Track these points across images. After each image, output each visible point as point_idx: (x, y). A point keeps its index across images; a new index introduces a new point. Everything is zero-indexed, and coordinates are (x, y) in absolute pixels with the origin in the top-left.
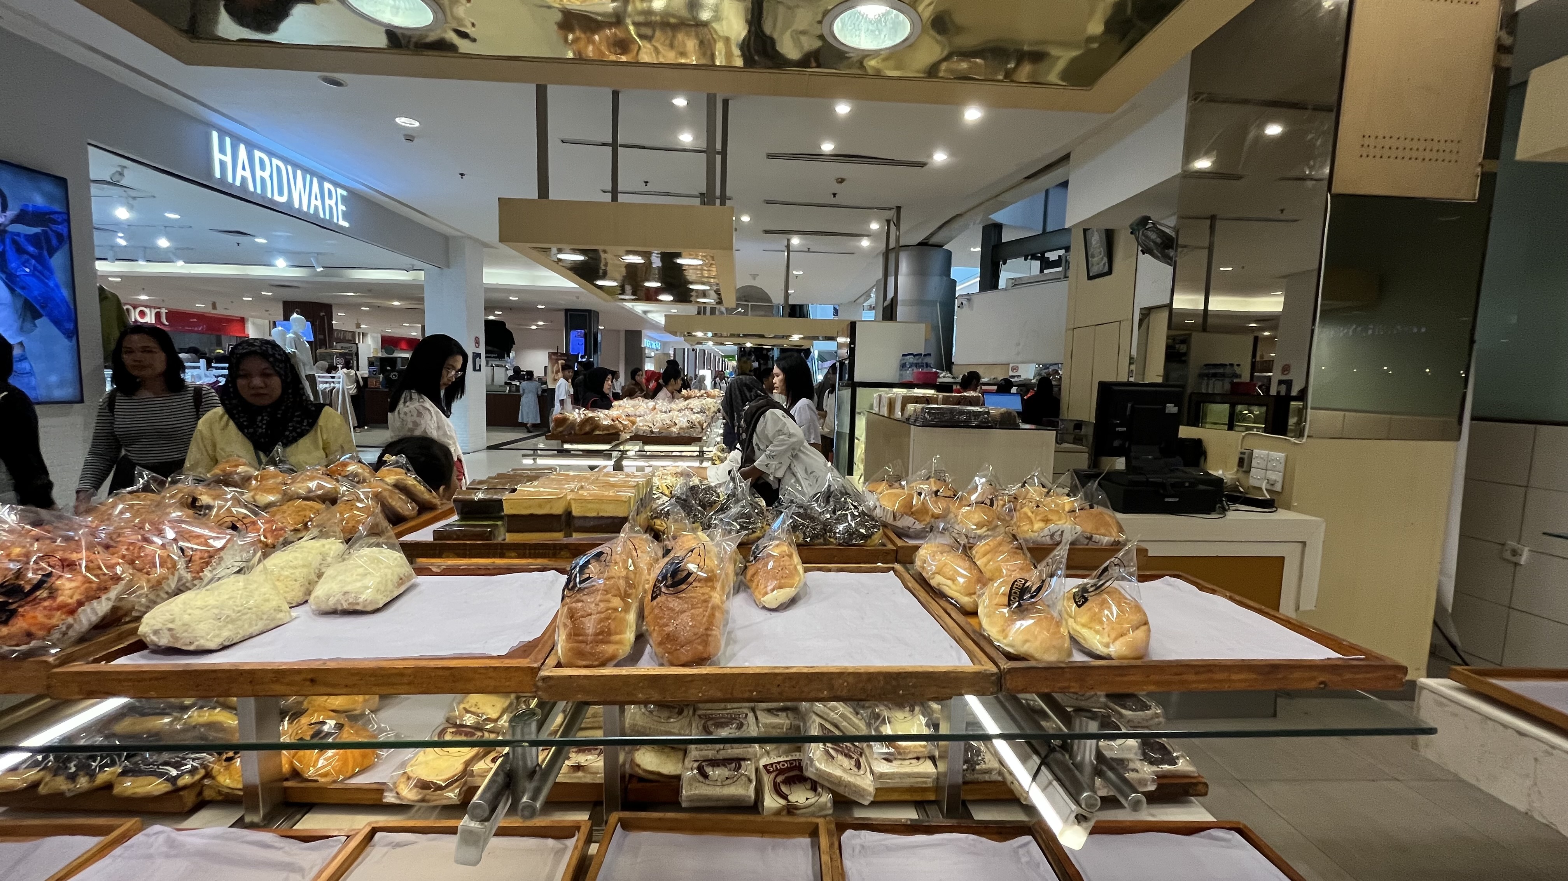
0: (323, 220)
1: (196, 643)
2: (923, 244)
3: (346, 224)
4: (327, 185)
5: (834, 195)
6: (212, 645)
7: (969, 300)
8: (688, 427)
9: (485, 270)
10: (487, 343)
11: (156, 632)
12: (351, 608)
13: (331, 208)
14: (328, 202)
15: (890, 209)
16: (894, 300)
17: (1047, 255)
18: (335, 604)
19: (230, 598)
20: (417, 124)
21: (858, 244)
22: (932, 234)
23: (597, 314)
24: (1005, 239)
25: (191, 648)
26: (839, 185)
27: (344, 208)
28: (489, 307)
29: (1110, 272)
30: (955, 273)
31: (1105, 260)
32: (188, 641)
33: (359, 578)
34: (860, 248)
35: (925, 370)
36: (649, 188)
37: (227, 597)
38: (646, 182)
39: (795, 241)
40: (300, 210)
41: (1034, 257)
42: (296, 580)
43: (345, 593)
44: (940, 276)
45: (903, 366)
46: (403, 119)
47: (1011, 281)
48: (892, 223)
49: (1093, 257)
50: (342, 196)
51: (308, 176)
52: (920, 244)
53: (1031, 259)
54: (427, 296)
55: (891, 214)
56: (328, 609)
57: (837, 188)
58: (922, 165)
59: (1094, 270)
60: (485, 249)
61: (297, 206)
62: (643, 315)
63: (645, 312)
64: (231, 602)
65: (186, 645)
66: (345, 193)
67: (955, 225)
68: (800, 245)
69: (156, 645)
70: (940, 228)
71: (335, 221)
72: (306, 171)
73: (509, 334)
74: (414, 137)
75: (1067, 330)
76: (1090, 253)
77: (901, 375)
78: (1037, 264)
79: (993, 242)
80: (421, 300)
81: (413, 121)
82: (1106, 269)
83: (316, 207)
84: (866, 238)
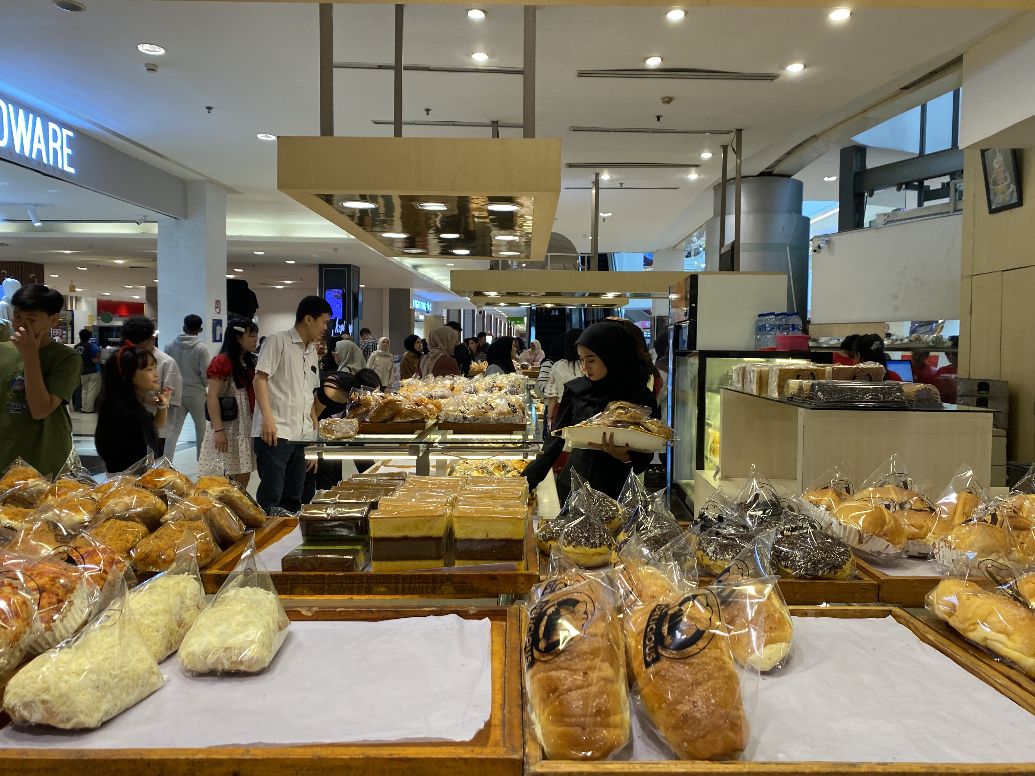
0: (47, 166)
1: (75, 720)
2: (766, 174)
3: (72, 170)
4: (52, 126)
5: (659, 118)
6: (91, 722)
7: (828, 242)
8: (509, 412)
9: (228, 220)
10: (229, 308)
11: (27, 705)
12: (234, 668)
13: (55, 151)
14: (52, 145)
15: (728, 132)
16: (735, 246)
17: (926, 183)
18: (213, 664)
19: (105, 659)
20: (162, 52)
21: (684, 176)
22: (779, 161)
23: (357, 269)
24: (870, 164)
25: (69, 726)
26: (667, 106)
27: (70, 151)
28: (232, 265)
29: (1020, 203)
30: (808, 208)
31: (1013, 187)
32: (66, 716)
33: (239, 628)
34: (687, 181)
35: (791, 334)
36: (432, 117)
37: (101, 658)
38: (428, 110)
39: (605, 176)
40: (22, 155)
41: (909, 186)
42: (158, 631)
43: (226, 649)
44: (790, 212)
45: (760, 329)
46: (147, 46)
47: (883, 218)
48: (730, 150)
49: (996, 184)
50: (68, 137)
51: (31, 116)
52: (762, 174)
53: (907, 188)
54: (160, 252)
55: (730, 139)
56: (205, 669)
57: (663, 109)
58: (771, 77)
59: (998, 201)
60: (229, 195)
61: (18, 150)
62: (413, 270)
63: (415, 267)
64: (107, 664)
65: (62, 722)
66: (71, 134)
67: (807, 151)
68: (611, 181)
69: (25, 721)
70: (789, 153)
71: (60, 166)
72: (29, 109)
73: (252, 296)
74: (156, 66)
75: (963, 278)
76: (991, 180)
77: (757, 340)
78: (913, 196)
79: (855, 168)
80: (154, 258)
81: (157, 49)
82: (1015, 200)
83: (39, 151)
84: (694, 169)
